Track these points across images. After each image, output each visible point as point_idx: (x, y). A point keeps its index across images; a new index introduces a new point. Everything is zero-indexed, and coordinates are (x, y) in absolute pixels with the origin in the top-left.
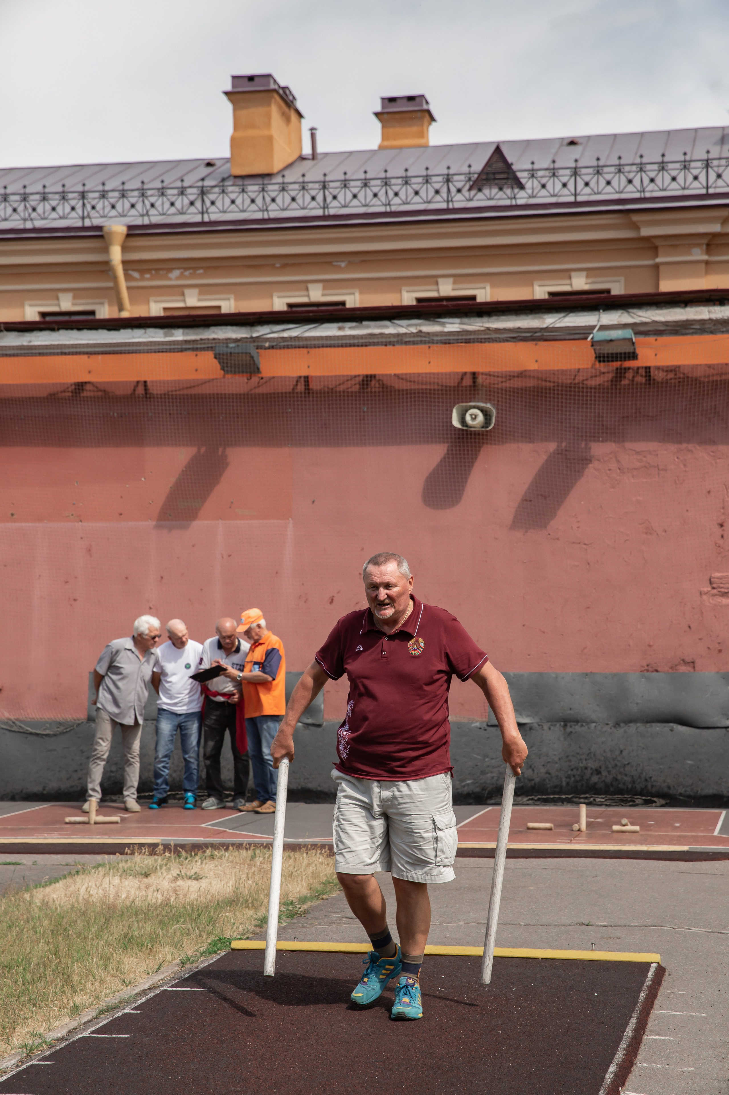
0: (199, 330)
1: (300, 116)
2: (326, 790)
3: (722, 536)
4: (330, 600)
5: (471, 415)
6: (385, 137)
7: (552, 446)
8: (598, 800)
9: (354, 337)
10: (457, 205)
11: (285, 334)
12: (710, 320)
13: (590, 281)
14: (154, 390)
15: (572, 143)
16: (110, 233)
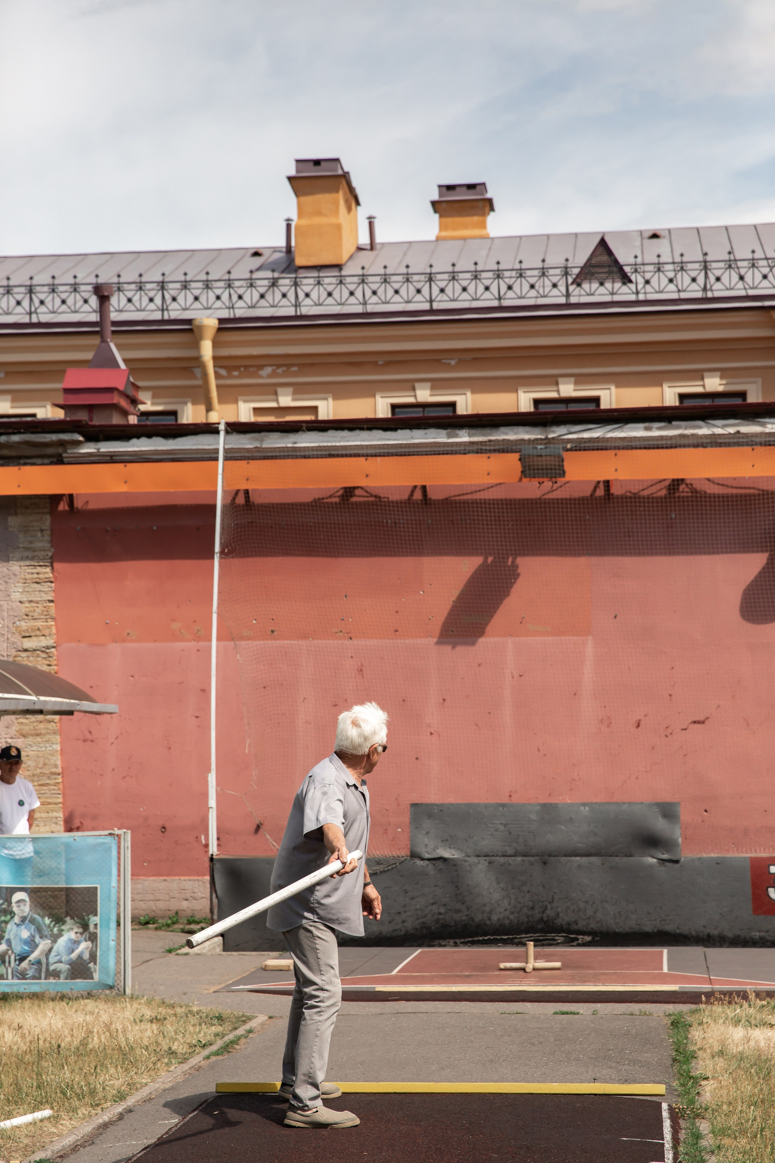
0: (487, 431)
1: (358, 203)
6: (442, 227)
10: (576, 300)
13: (724, 382)
14: (433, 495)
15: (655, 236)
16: (201, 328)
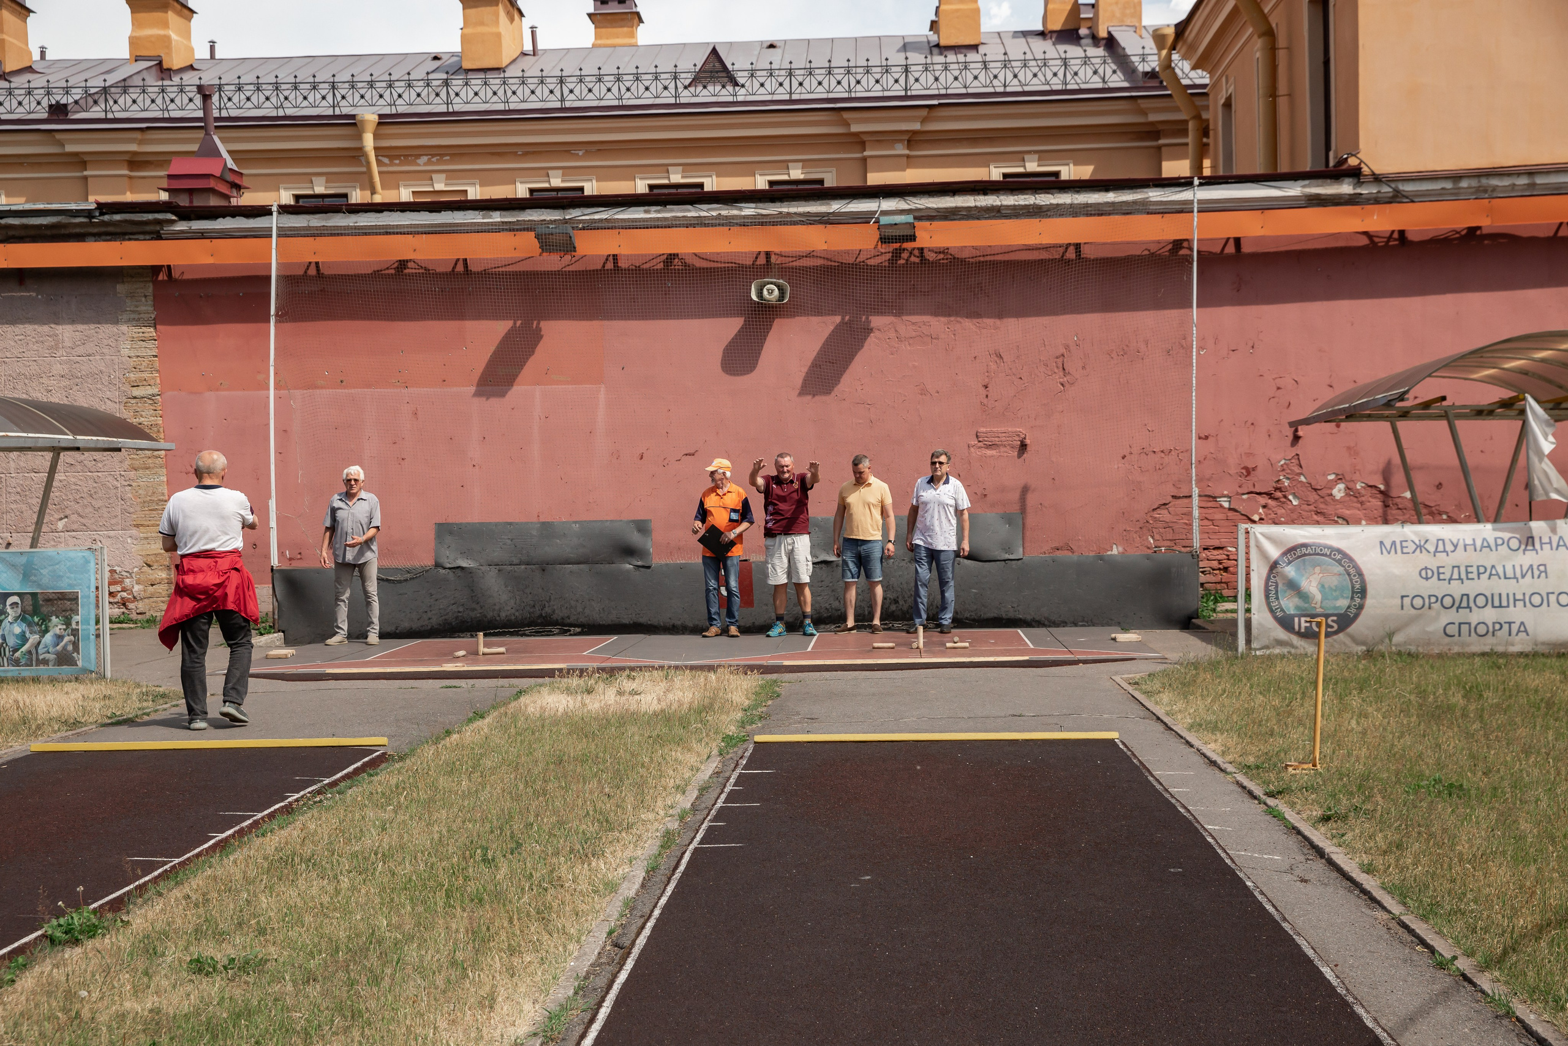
0: (515, 213)
1: (521, 14)
2: (656, 624)
3: (987, 396)
4: (640, 457)
5: (768, 290)
6: (597, 37)
7: (838, 319)
8: (896, 625)
10: (683, 100)
11: (597, 217)
12: (976, 207)
13: (806, 170)
14: (473, 267)
15: (772, 46)
16: (362, 122)
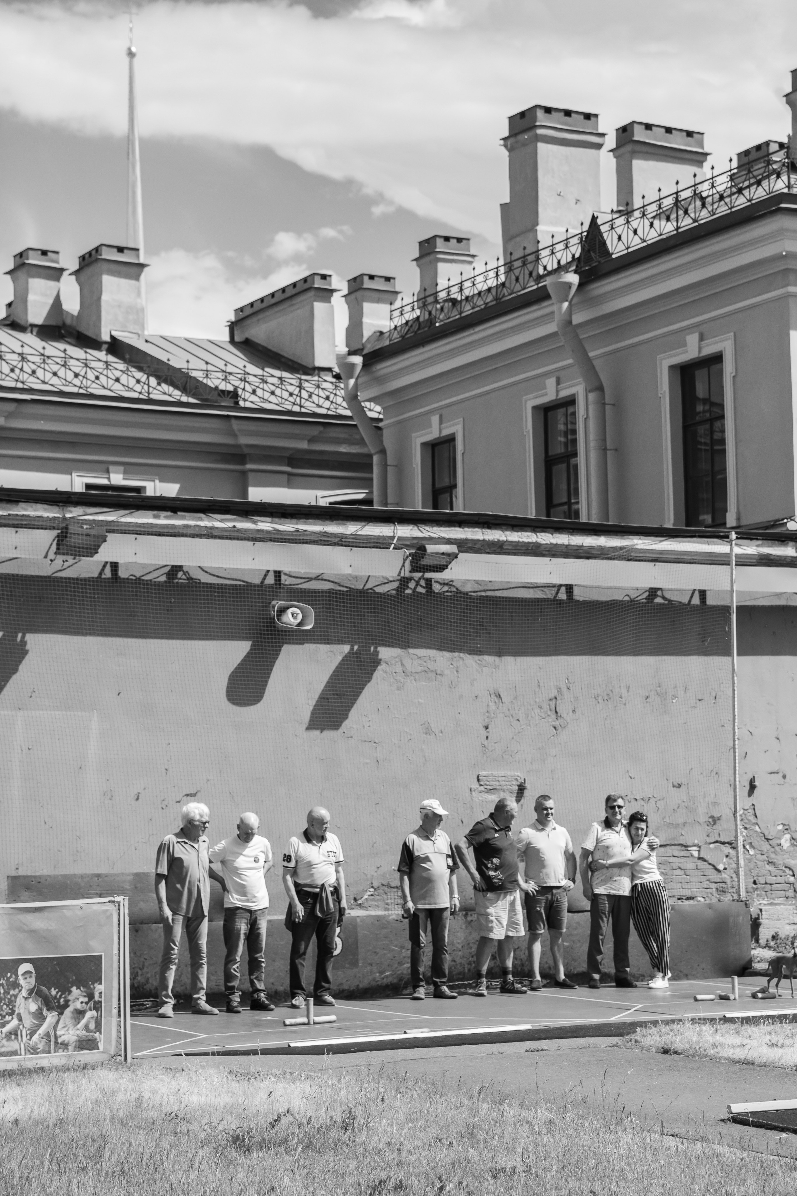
3: (487, 737)
4: (136, 797)
7: (346, 648)
9: (167, 526)
12: (484, 540)
